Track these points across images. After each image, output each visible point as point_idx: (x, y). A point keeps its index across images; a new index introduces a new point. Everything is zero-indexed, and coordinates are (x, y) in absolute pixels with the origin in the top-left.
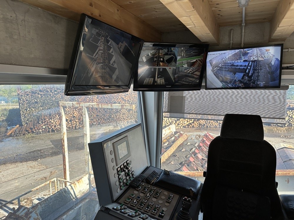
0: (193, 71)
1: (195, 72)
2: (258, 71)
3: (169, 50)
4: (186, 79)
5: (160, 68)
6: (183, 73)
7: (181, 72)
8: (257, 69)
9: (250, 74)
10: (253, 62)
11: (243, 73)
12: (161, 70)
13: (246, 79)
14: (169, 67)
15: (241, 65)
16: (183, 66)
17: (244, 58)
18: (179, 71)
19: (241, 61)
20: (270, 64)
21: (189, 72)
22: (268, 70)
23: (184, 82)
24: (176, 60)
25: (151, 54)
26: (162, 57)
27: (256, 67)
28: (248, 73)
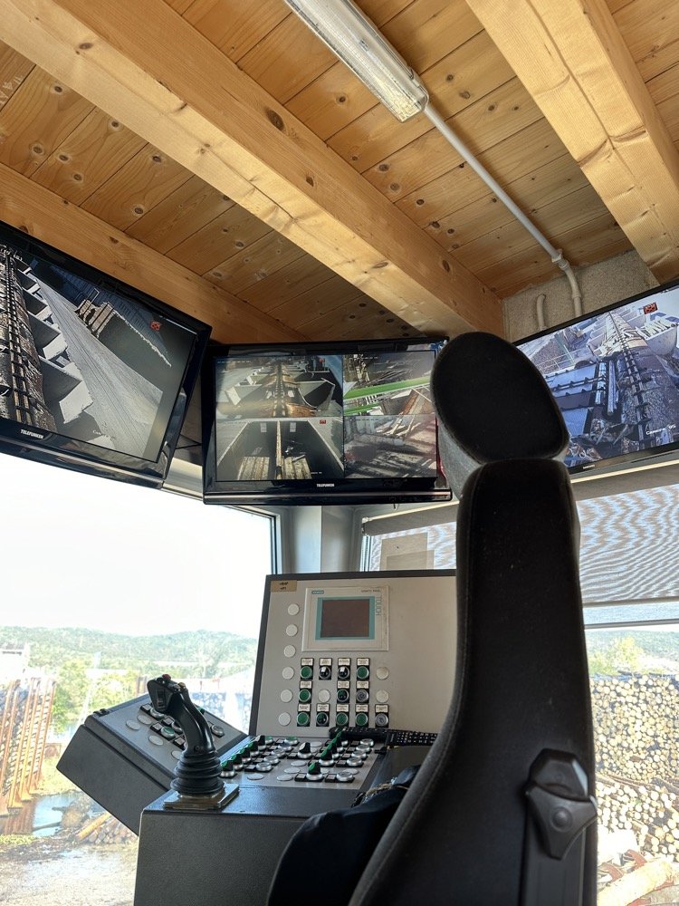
0: (406, 428)
1: (416, 431)
2: (638, 389)
3: (311, 364)
4: (386, 456)
5: (289, 422)
6: (372, 439)
7: (365, 433)
8: (632, 381)
9: (611, 408)
10: (610, 362)
11: (586, 407)
12: (293, 430)
13: (600, 429)
14: (318, 419)
15: (572, 383)
16: (368, 414)
17: (577, 356)
18: (354, 430)
19: (569, 369)
20: (672, 351)
21: (392, 432)
22: (671, 377)
23: (379, 471)
24: (339, 397)
25: (254, 378)
26: (293, 386)
27: (624, 376)
28: (601, 404)
